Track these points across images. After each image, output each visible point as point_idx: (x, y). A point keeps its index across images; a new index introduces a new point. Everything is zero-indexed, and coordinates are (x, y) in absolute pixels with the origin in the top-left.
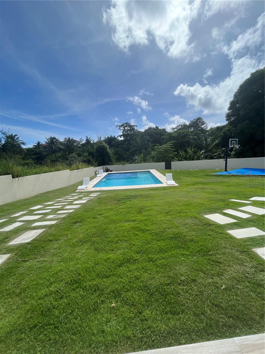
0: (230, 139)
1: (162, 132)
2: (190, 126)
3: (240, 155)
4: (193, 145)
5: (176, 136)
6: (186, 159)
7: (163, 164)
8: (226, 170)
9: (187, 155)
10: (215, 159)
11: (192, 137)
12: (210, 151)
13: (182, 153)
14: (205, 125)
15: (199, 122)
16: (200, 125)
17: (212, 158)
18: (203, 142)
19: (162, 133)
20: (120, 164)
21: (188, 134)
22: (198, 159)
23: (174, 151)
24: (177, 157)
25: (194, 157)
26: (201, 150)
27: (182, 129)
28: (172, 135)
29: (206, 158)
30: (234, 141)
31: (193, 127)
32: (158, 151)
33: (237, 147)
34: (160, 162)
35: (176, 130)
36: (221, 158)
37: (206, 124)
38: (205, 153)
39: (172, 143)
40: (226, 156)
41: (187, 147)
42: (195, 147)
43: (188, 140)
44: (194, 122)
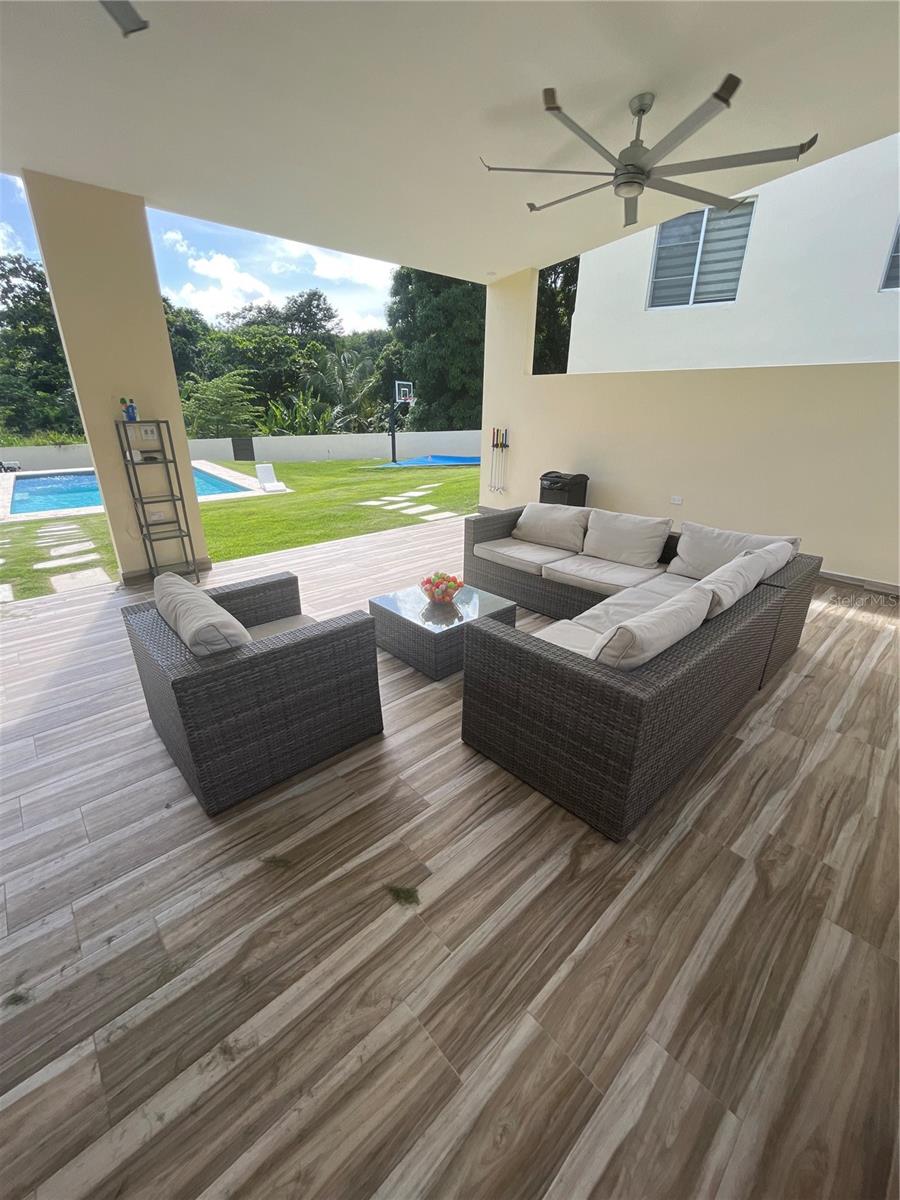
0: (397, 382)
1: (190, 323)
2: (289, 317)
3: (423, 424)
4: (310, 387)
5: (250, 350)
6: (293, 429)
7: (226, 443)
8: (394, 460)
9: (296, 418)
10: (372, 432)
11: (302, 361)
12: (357, 409)
13: (278, 410)
14: (336, 320)
15: (318, 306)
16: (321, 320)
17: (362, 429)
18: (335, 381)
19: (188, 327)
20: (45, 445)
21: (288, 348)
22: (329, 430)
23: (253, 402)
24: (264, 423)
25: (315, 423)
26: (333, 404)
27: (263, 323)
28: (238, 345)
29: (347, 428)
30: (405, 386)
31: (297, 320)
32: (197, 399)
33: (412, 402)
34: (211, 437)
35: (240, 322)
36: (382, 429)
37: (339, 318)
38: (344, 414)
39: (245, 375)
40: (396, 425)
41: (292, 393)
42: (314, 395)
43: (291, 370)
44: (302, 304)
